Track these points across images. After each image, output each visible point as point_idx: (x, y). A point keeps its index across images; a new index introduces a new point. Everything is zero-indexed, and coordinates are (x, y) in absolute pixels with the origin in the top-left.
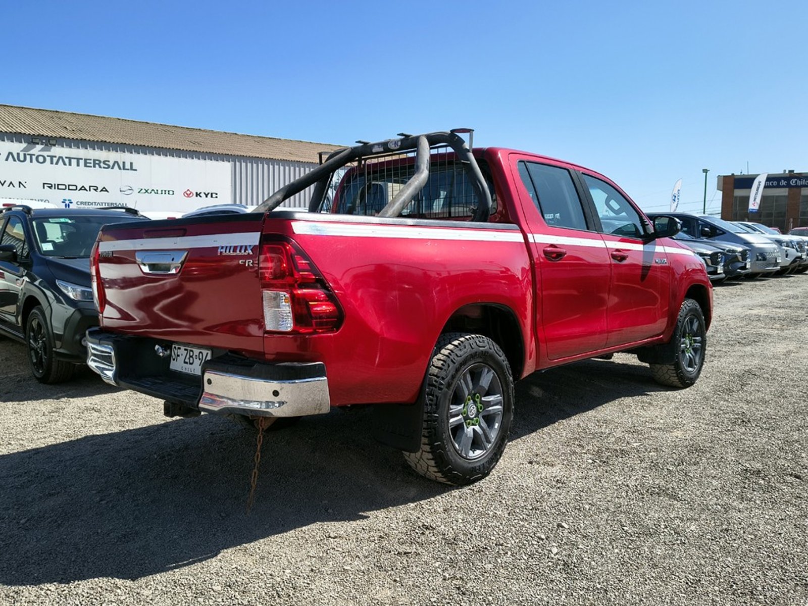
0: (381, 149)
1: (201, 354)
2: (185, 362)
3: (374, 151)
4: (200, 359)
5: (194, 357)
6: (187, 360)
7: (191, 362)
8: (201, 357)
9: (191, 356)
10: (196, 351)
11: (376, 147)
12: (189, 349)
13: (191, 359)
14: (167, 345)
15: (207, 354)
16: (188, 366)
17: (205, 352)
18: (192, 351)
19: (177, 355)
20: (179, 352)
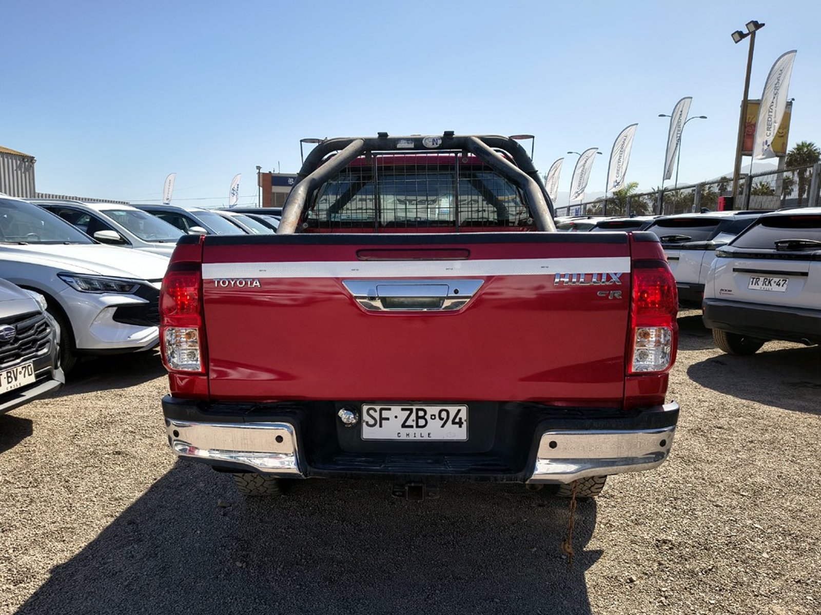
0: (412, 146)
1: (444, 413)
2: (404, 426)
3: (399, 146)
4: (441, 419)
5: (427, 417)
6: (411, 423)
7: (421, 424)
8: (444, 416)
9: (418, 417)
10: (432, 410)
11: (402, 141)
12: (415, 408)
13: (421, 421)
14: (355, 408)
15: (459, 410)
16: (413, 430)
17: (452, 409)
18: (423, 410)
19: (382, 419)
20: (385, 414)
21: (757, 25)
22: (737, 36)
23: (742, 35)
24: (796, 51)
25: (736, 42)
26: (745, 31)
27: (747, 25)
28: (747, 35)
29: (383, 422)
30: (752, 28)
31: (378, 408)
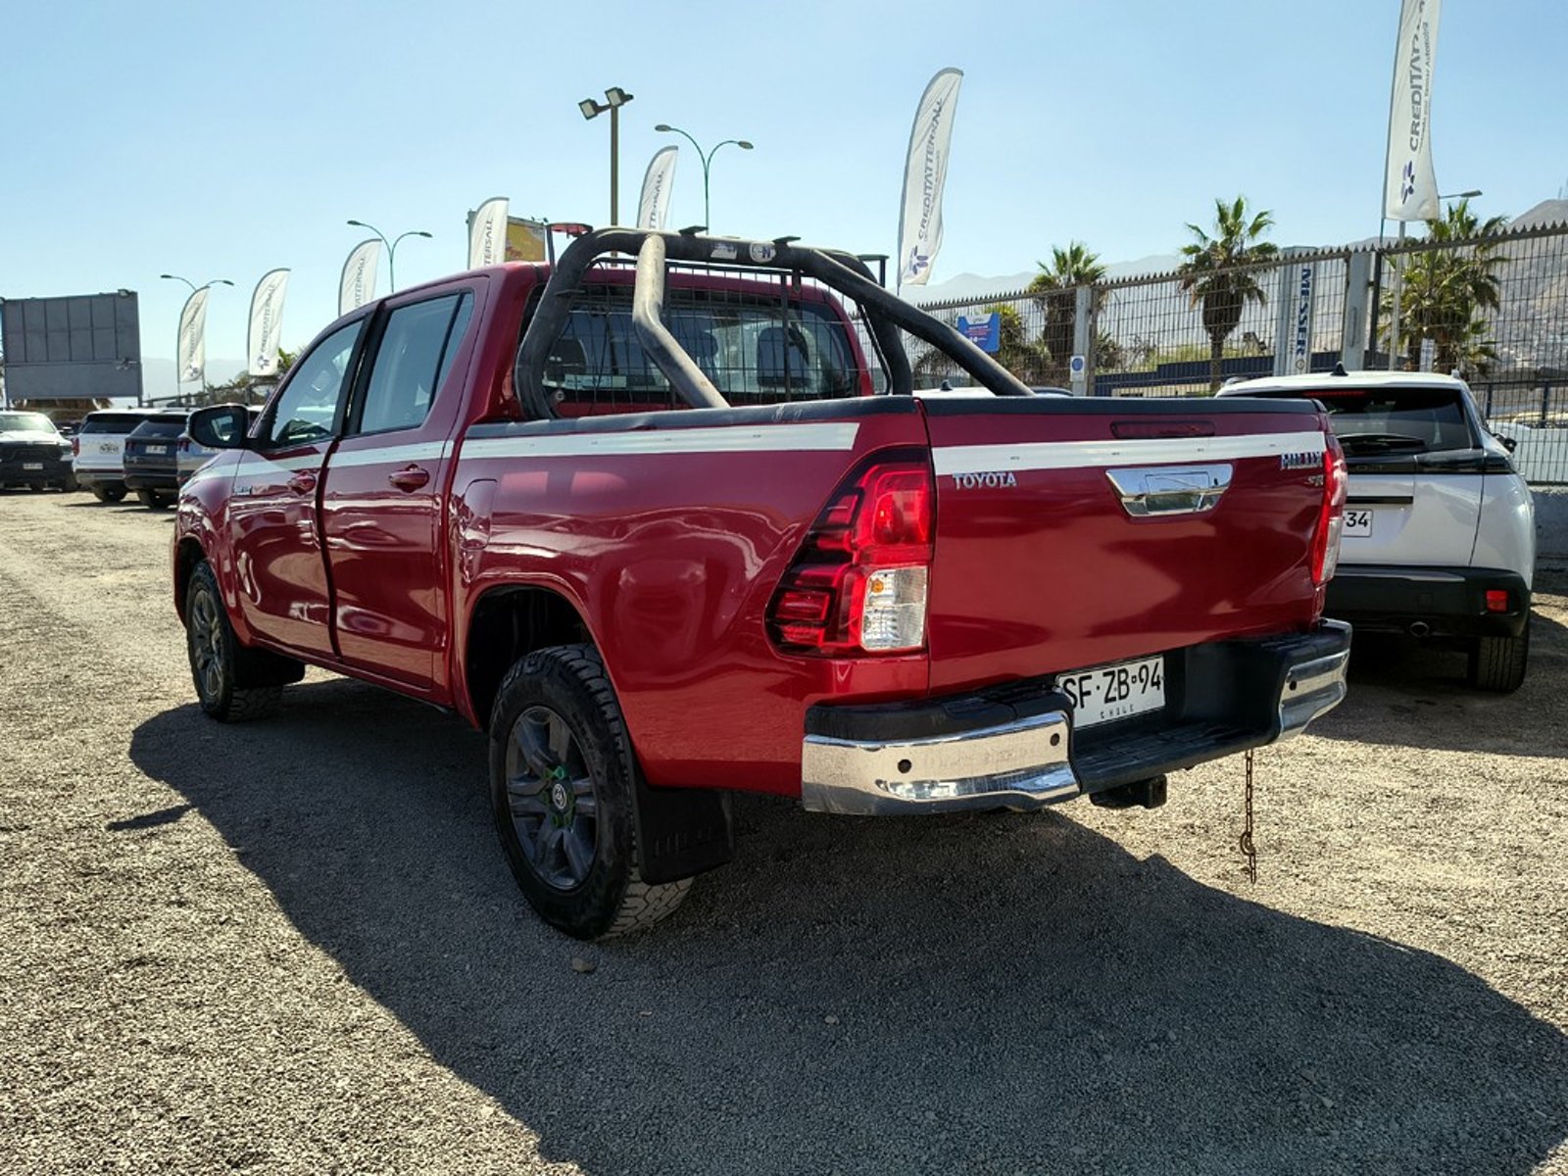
0: (733, 255)
1: (1144, 671)
2: (1108, 700)
4: (1142, 680)
5: (1129, 681)
6: (1113, 694)
7: (1123, 693)
8: (1144, 676)
9: (1121, 683)
10: (1133, 669)
12: (1116, 669)
13: (1124, 688)
15: (1157, 664)
16: (1118, 703)
17: (1150, 663)
18: (1125, 671)
19: (1083, 694)
20: (1087, 685)
21: (625, 98)
22: (588, 107)
23: (598, 109)
24: (676, 148)
25: (588, 118)
26: (602, 101)
27: (606, 93)
28: (604, 108)
29: (1085, 698)
30: (616, 99)
31: (1076, 678)
